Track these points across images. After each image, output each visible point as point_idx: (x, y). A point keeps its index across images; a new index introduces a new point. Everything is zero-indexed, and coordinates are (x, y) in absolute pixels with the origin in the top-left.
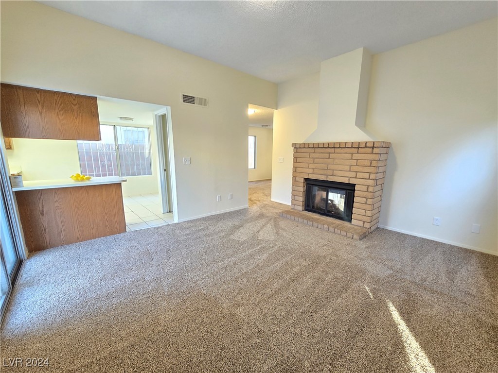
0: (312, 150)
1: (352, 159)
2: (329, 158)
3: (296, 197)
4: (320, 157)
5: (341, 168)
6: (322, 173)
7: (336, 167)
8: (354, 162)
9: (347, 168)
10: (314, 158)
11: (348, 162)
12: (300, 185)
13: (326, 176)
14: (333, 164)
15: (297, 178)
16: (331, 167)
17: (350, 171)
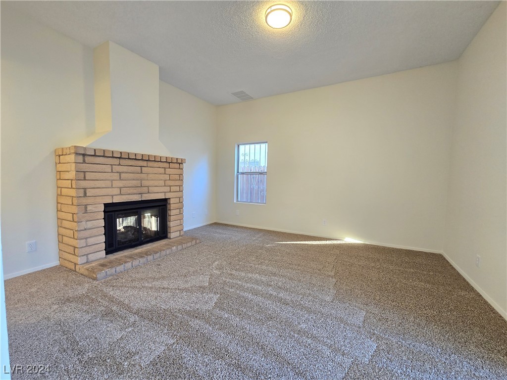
0: (116, 161)
1: (165, 174)
2: (141, 173)
3: (89, 240)
4: (129, 171)
5: (156, 183)
6: (135, 191)
7: (151, 183)
8: (167, 177)
9: (162, 183)
10: (120, 173)
11: (162, 177)
12: (99, 217)
13: (140, 195)
14: (147, 180)
15: (89, 208)
16: (145, 183)
17: (165, 186)
